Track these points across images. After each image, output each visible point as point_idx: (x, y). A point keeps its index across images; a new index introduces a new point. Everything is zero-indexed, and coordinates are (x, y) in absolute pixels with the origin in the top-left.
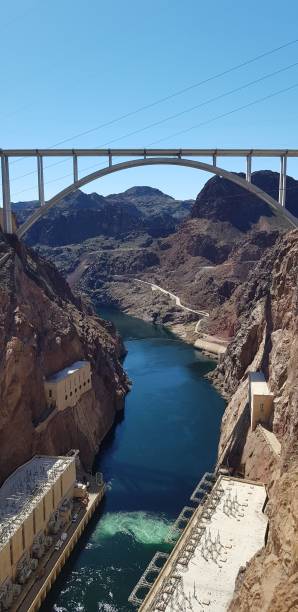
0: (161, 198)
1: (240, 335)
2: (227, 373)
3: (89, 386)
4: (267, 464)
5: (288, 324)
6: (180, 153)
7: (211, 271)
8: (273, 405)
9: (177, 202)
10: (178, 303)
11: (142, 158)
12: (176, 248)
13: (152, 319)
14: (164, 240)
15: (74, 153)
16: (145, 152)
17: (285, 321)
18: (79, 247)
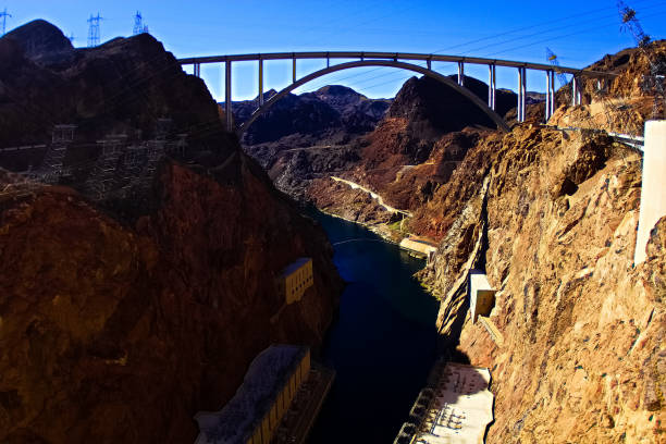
0: (354, 97)
1: (451, 234)
2: (438, 272)
3: (311, 282)
4: (489, 351)
5: (508, 223)
6: (396, 56)
7: (412, 170)
8: (494, 298)
9: (371, 100)
10: (381, 203)
11: (359, 60)
12: (375, 145)
13: (353, 218)
14: (364, 138)
15: (294, 56)
16: (362, 55)
17: (503, 220)
18: (275, 144)
